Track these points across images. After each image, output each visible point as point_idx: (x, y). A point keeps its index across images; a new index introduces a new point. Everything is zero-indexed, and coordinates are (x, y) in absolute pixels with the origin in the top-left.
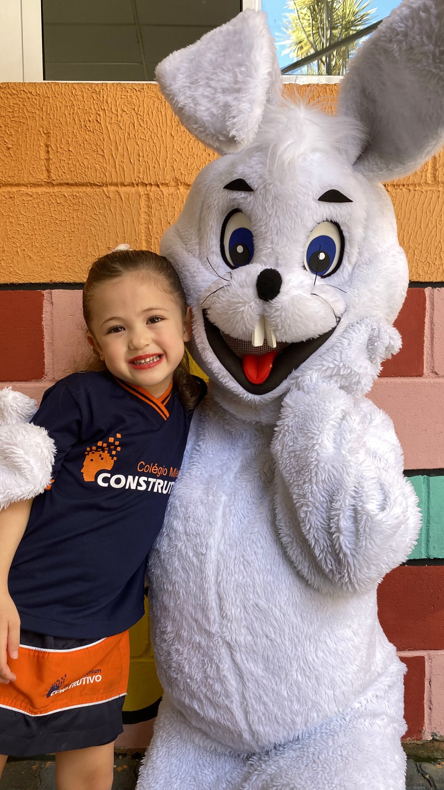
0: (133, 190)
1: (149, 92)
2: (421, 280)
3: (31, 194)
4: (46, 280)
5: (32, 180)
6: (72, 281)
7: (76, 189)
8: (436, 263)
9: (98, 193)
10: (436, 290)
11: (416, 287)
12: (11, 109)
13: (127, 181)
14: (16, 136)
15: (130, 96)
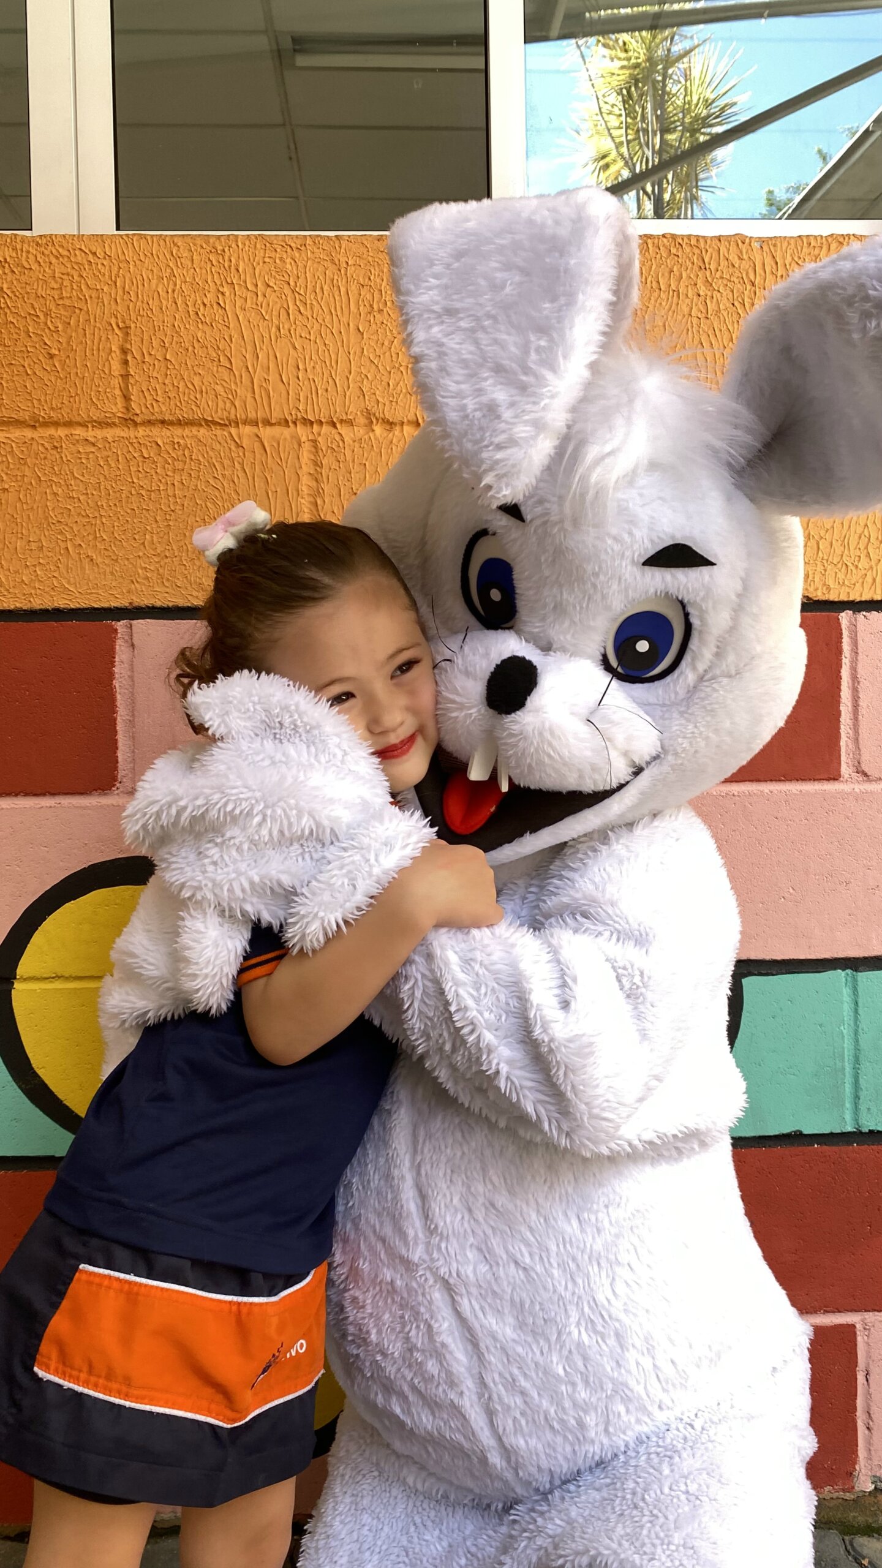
0: (286, 432)
1: (316, 250)
2: (833, 597)
3: (93, 440)
4: (122, 602)
5: (95, 415)
6: (171, 604)
7: (178, 431)
8: (860, 566)
9: (220, 438)
10: (861, 616)
11: (821, 610)
12: (56, 282)
13: (276, 416)
14: (66, 333)
15: (281, 259)
